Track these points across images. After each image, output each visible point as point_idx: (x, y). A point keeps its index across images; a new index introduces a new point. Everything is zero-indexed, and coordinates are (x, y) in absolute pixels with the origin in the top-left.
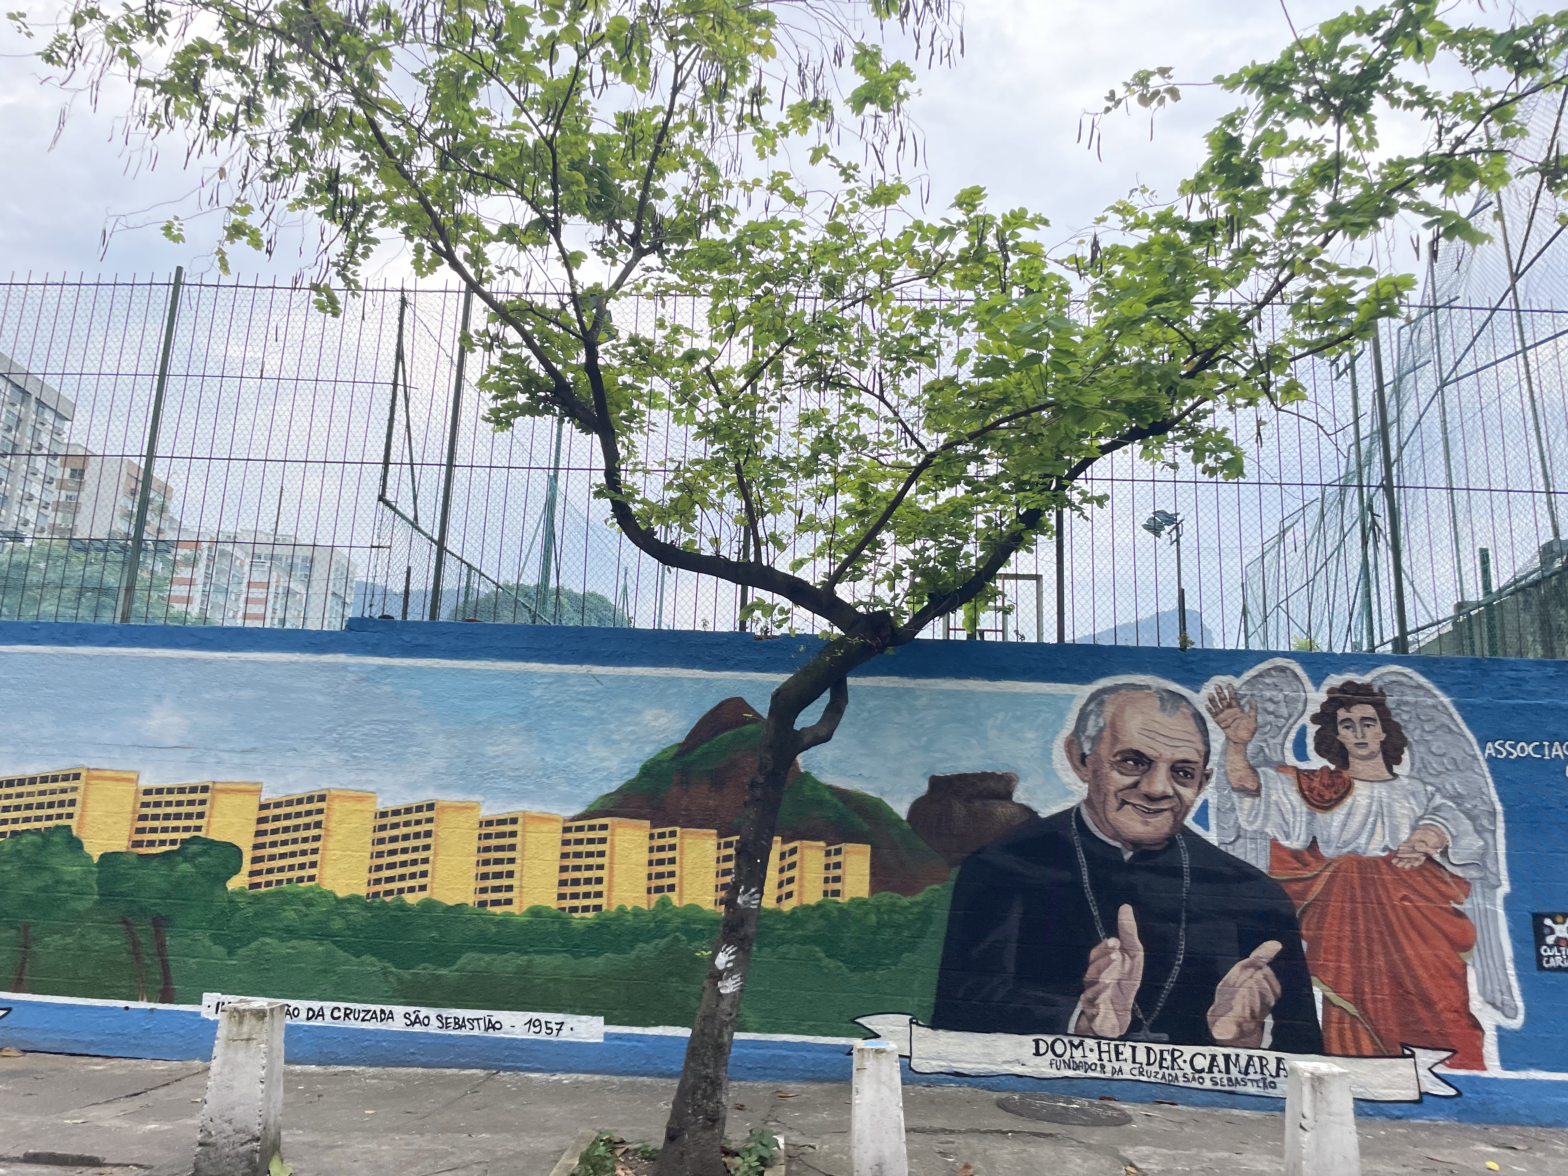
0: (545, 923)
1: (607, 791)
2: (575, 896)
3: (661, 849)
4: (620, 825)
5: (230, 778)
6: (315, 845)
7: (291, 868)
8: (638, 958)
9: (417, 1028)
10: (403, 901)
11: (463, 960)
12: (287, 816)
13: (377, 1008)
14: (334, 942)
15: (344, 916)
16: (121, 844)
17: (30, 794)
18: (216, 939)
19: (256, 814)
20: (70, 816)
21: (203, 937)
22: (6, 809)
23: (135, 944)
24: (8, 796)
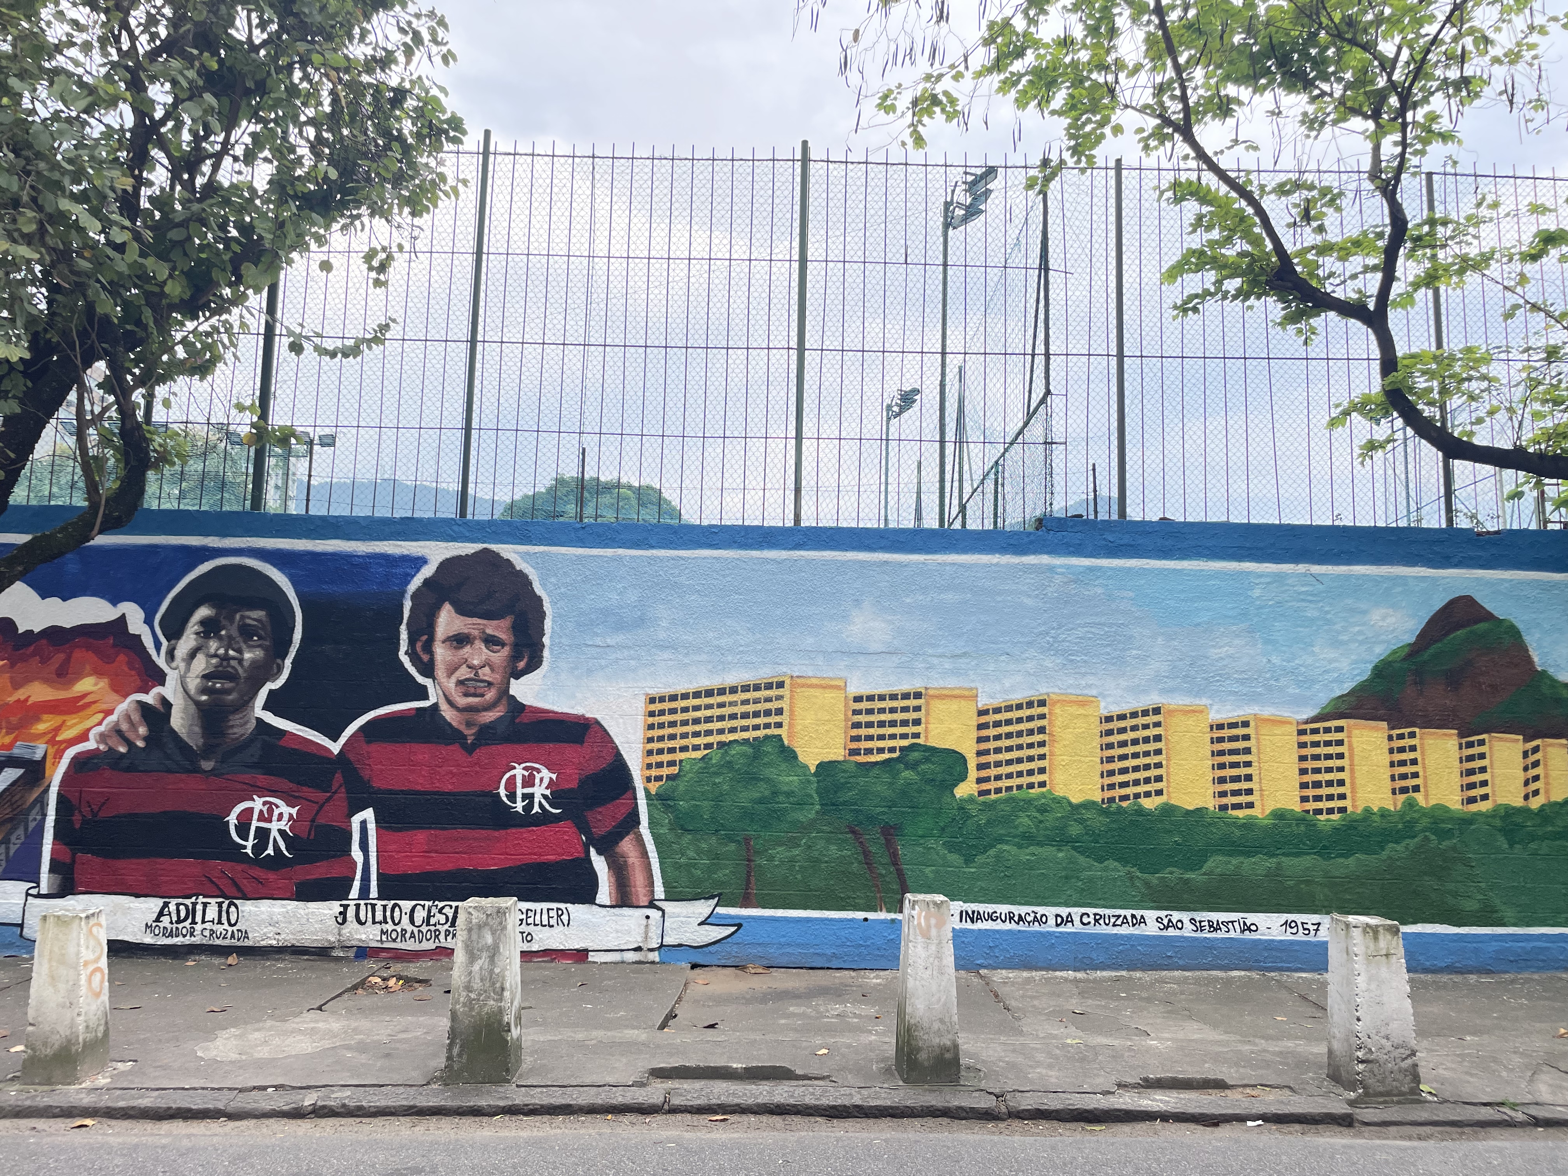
0: (1290, 826)
1: (1338, 693)
2: (1318, 798)
3: (1402, 750)
4: (1356, 726)
5: (942, 683)
6: (1041, 751)
7: (1020, 774)
8: (1390, 858)
9: (1171, 932)
10: (1140, 806)
11: (1210, 864)
12: (1009, 722)
13: (1128, 913)
14: (1075, 848)
15: (1081, 821)
16: (837, 752)
17: (733, 704)
18: (952, 847)
19: (975, 721)
20: (779, 725)
21: (937, 845)
22: (708, 720)
23: (866, 853)
24: (709, 707)
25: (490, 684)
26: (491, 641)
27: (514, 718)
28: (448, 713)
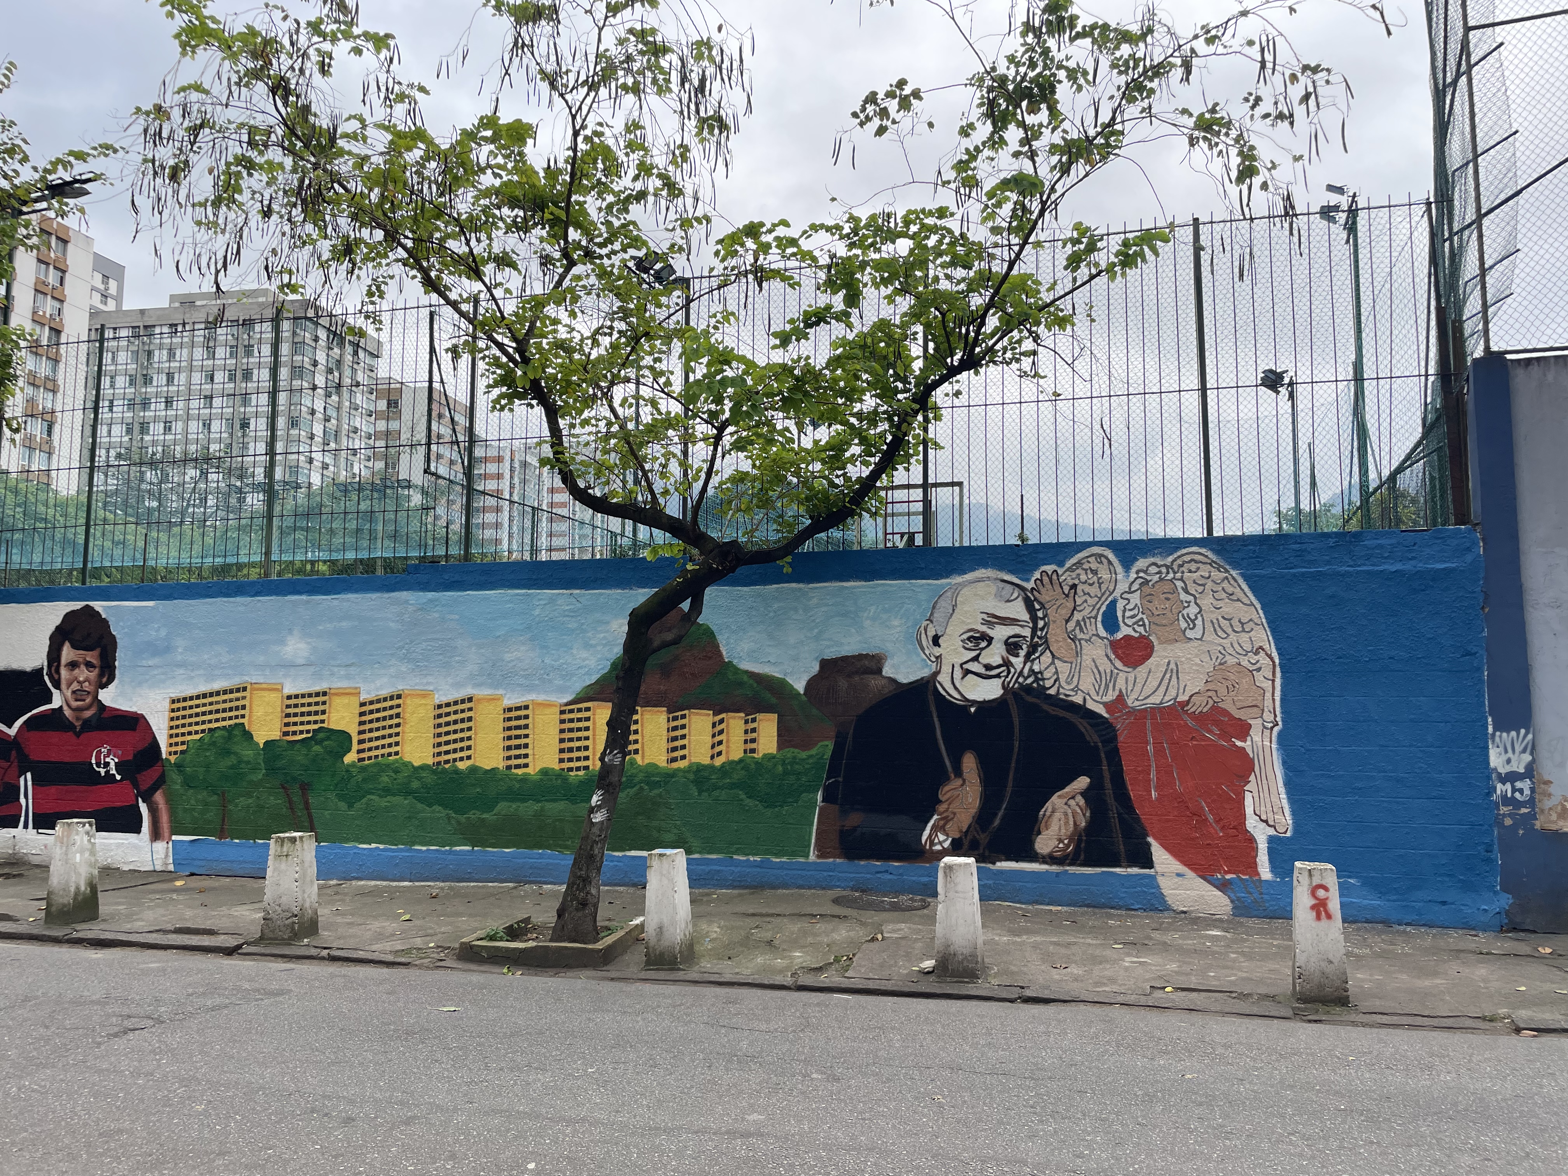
0: (551, 780)
1: (588, 682)
2: (570, 760)
4: (599, 707)
5: (339, 685)
6: (397, 730)
7: (383, 746)
10: (456, 767)
11: (498, 808)
12: (378, 711)
14: (415, 798)
15: (419, 779)
16: (276, 735)
17: (217, 703)
18: (341, 797)
19: (358, 710)
20: (243, 716)
21: (332, 796)
22: (204, 714)
23: (290, 802)
24: (204, 705)
25: (89, 693)
26: (89, 665)
27: (101, 714)
28: (67, 712)
